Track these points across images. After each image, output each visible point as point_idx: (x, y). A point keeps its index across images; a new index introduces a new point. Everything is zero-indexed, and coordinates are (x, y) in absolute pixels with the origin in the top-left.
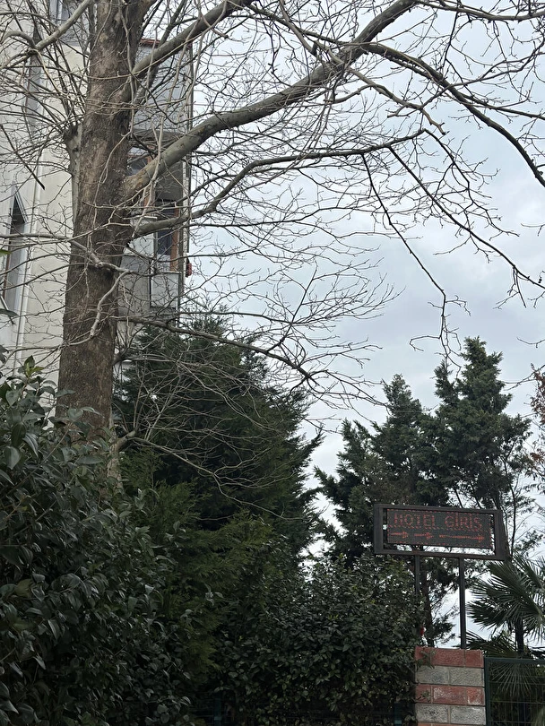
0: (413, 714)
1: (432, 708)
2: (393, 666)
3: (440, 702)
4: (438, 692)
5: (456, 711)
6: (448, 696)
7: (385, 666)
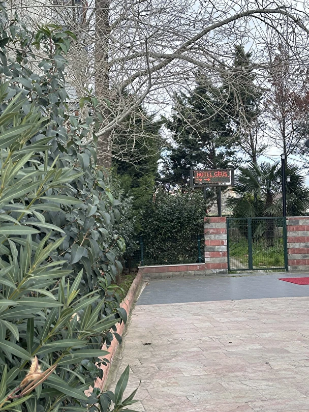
0: (204, 238)
1: (210, 236)
2: (197, 225)
3: (213, 233)
4: (212, 231)
5: (217, 236)
6: (215, 231)
7: (194, 225)
